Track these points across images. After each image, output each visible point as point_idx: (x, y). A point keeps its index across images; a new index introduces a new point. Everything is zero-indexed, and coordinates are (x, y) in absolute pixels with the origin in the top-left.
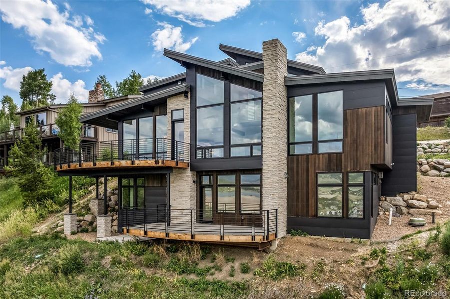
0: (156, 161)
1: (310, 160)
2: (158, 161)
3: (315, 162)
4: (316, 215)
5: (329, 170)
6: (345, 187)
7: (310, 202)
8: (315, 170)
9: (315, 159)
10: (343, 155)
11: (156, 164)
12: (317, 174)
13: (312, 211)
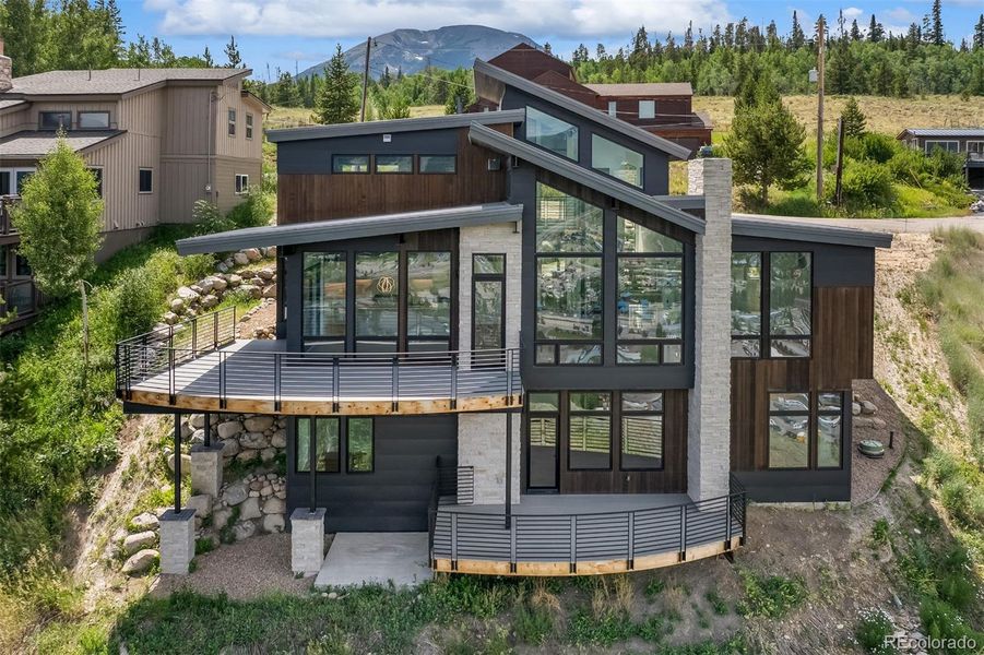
0: (507, 398)
1: (758, 369)
2: (512, 397)
3: (766, 374)
4: (766, 467)
5: (789, 388)
6: (813, 415)
7: (756, 443)
8: (766, 387)
9: (766, 368)
10: (811, 362)
11: (507, 404)
12: (768, 393)
13: (759, 461)
